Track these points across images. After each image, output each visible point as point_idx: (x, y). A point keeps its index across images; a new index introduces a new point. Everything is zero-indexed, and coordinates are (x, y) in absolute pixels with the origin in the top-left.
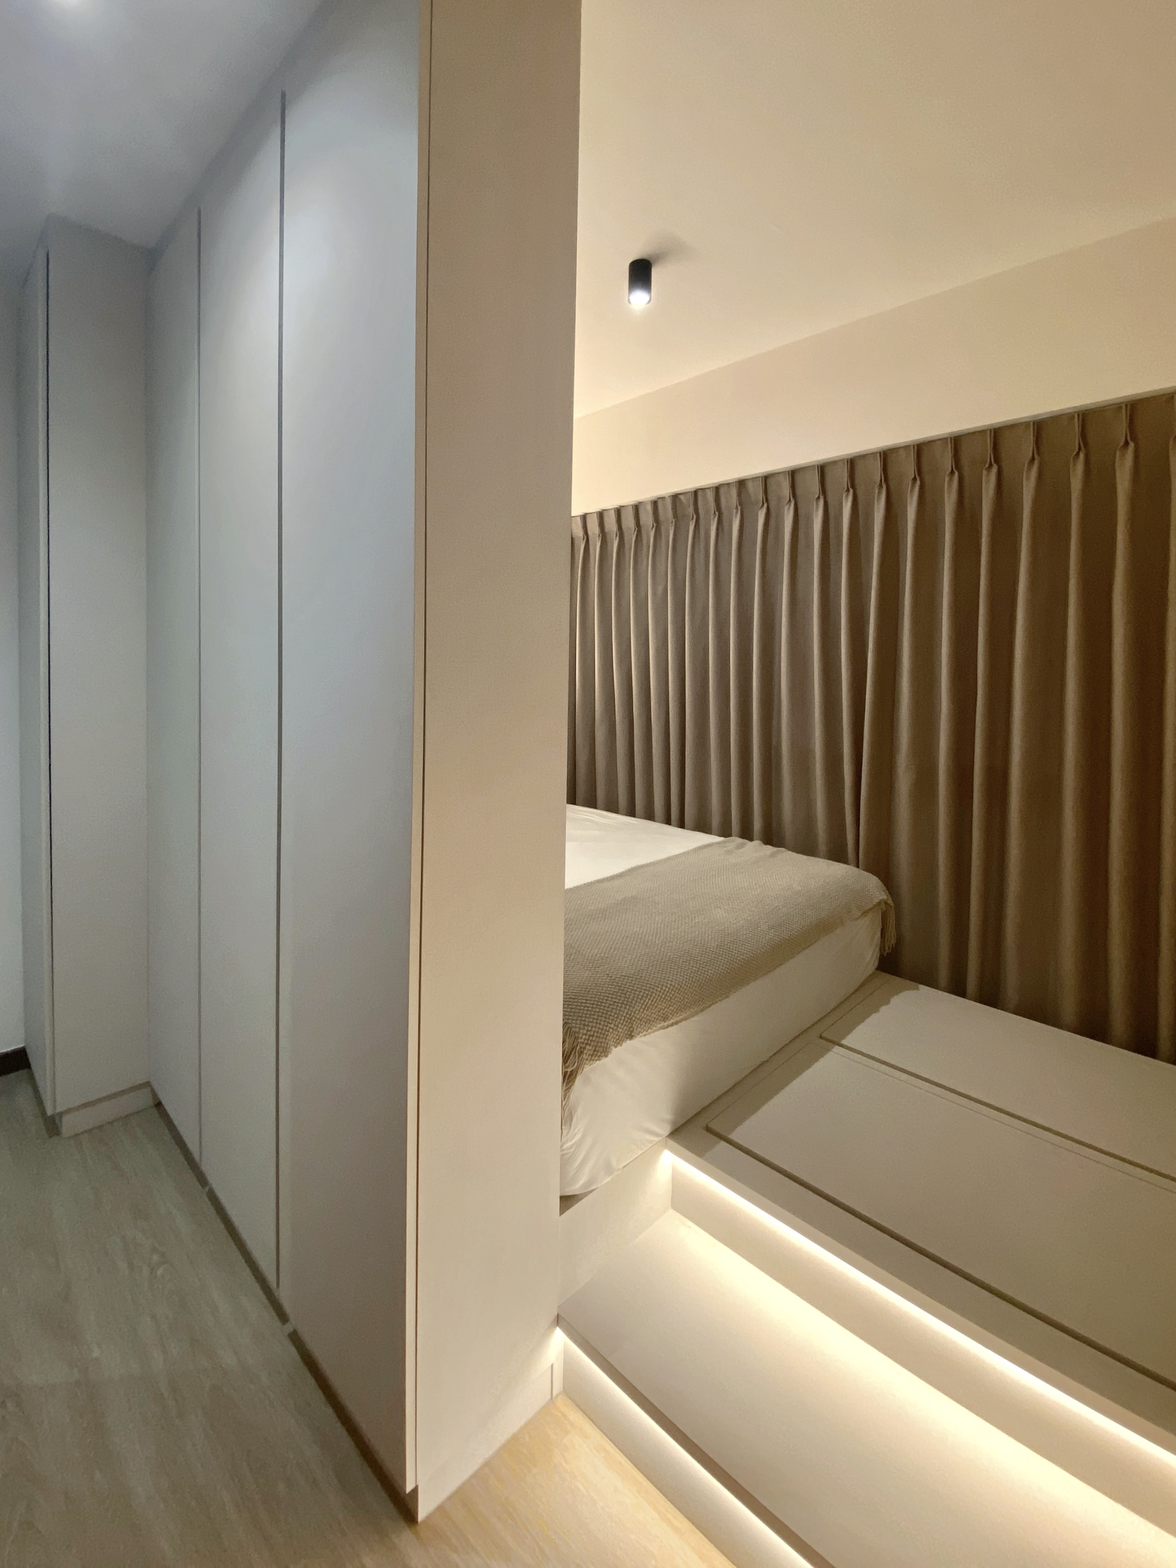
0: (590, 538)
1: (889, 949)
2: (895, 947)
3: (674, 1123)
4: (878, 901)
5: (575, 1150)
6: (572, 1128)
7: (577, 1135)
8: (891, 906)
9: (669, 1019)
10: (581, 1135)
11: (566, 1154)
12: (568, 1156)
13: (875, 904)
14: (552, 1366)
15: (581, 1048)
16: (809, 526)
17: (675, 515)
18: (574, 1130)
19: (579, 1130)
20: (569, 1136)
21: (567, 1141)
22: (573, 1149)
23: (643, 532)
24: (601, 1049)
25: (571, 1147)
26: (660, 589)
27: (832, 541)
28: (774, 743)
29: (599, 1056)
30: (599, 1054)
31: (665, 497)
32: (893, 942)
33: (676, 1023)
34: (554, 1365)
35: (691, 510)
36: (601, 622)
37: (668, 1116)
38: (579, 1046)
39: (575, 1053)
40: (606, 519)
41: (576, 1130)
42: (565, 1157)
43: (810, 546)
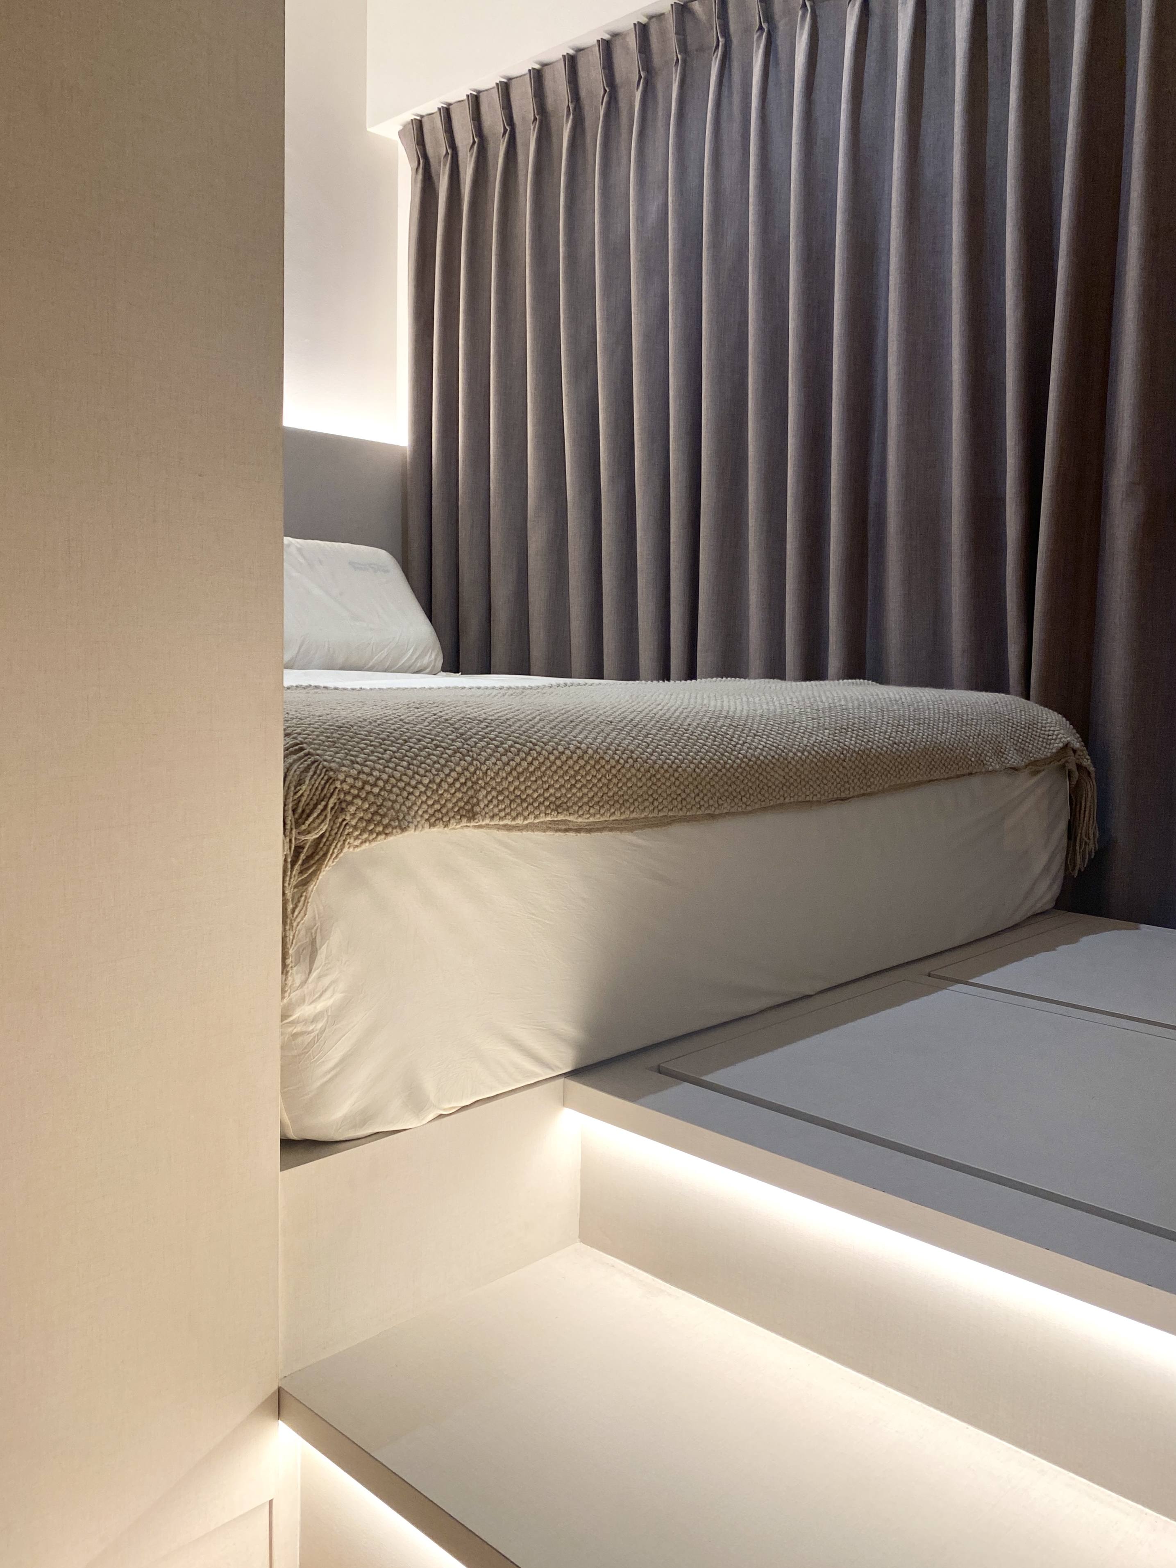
0: (517, 131)
1: (1083, 859)
2: (1094, 859)
3: (582, 1048)
4: (1061, 745)
5: (322, 1031)
6: (314, 975)
7: (328, 993)
8: (1089, 773)
9: (571, 811)
10: (338, 996)
11: (302, 1033)
12: (308, 1038)
13: (1054, 751)
14: (271, 1502)
15: (341, 801)
16: (947, 25)
17: (683, 46)
18: (319, 977)
19: (333, 982)
20: (306, 990)
21: (302, 1001)
22: (320, 1025)
23: (622, 95)
24: (392, 813)
25: (315, 1019)
26: (653, 208)
27: (993, 46)
28: (872, 498)
29: (386, 827)
30: (386, 821)
31: (663, 14)
32: (1092, 846)
33: (589, 829)
34: (274, 1503)
35: (714, 34)
36: (538, 298)
37: (570, 1030)
38: (335, 797)
39: (326, 806)
40: (548, 84)
41: (326, 981)
42: (300, 1040)
43: (946, 69)
